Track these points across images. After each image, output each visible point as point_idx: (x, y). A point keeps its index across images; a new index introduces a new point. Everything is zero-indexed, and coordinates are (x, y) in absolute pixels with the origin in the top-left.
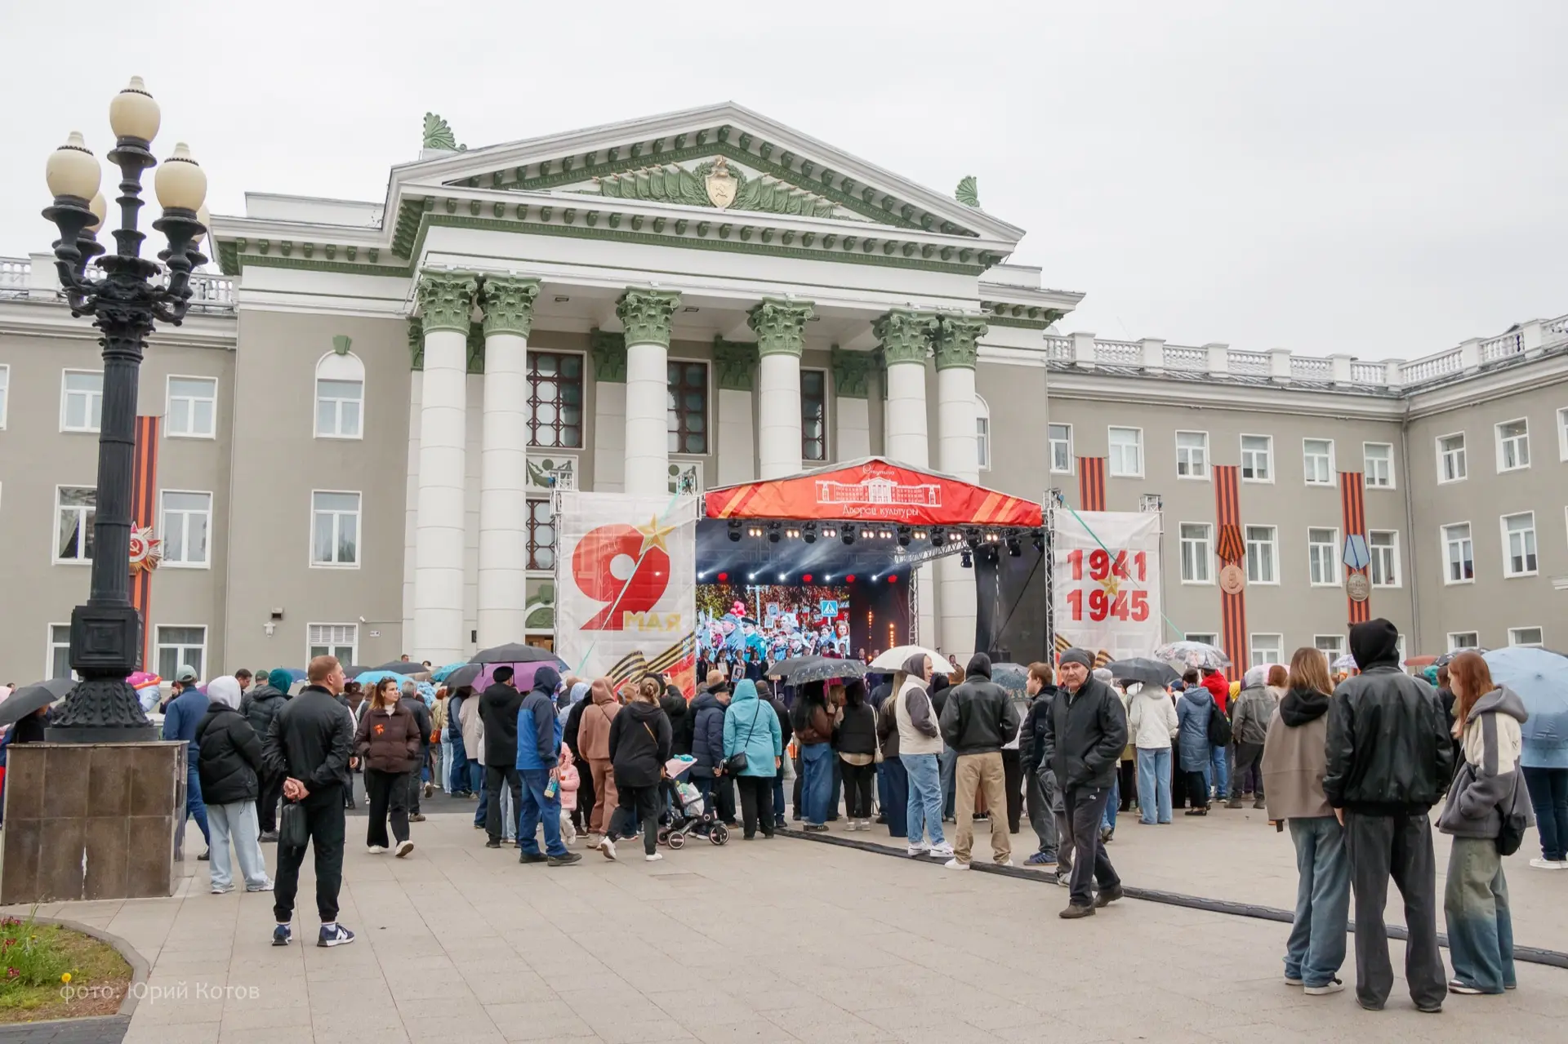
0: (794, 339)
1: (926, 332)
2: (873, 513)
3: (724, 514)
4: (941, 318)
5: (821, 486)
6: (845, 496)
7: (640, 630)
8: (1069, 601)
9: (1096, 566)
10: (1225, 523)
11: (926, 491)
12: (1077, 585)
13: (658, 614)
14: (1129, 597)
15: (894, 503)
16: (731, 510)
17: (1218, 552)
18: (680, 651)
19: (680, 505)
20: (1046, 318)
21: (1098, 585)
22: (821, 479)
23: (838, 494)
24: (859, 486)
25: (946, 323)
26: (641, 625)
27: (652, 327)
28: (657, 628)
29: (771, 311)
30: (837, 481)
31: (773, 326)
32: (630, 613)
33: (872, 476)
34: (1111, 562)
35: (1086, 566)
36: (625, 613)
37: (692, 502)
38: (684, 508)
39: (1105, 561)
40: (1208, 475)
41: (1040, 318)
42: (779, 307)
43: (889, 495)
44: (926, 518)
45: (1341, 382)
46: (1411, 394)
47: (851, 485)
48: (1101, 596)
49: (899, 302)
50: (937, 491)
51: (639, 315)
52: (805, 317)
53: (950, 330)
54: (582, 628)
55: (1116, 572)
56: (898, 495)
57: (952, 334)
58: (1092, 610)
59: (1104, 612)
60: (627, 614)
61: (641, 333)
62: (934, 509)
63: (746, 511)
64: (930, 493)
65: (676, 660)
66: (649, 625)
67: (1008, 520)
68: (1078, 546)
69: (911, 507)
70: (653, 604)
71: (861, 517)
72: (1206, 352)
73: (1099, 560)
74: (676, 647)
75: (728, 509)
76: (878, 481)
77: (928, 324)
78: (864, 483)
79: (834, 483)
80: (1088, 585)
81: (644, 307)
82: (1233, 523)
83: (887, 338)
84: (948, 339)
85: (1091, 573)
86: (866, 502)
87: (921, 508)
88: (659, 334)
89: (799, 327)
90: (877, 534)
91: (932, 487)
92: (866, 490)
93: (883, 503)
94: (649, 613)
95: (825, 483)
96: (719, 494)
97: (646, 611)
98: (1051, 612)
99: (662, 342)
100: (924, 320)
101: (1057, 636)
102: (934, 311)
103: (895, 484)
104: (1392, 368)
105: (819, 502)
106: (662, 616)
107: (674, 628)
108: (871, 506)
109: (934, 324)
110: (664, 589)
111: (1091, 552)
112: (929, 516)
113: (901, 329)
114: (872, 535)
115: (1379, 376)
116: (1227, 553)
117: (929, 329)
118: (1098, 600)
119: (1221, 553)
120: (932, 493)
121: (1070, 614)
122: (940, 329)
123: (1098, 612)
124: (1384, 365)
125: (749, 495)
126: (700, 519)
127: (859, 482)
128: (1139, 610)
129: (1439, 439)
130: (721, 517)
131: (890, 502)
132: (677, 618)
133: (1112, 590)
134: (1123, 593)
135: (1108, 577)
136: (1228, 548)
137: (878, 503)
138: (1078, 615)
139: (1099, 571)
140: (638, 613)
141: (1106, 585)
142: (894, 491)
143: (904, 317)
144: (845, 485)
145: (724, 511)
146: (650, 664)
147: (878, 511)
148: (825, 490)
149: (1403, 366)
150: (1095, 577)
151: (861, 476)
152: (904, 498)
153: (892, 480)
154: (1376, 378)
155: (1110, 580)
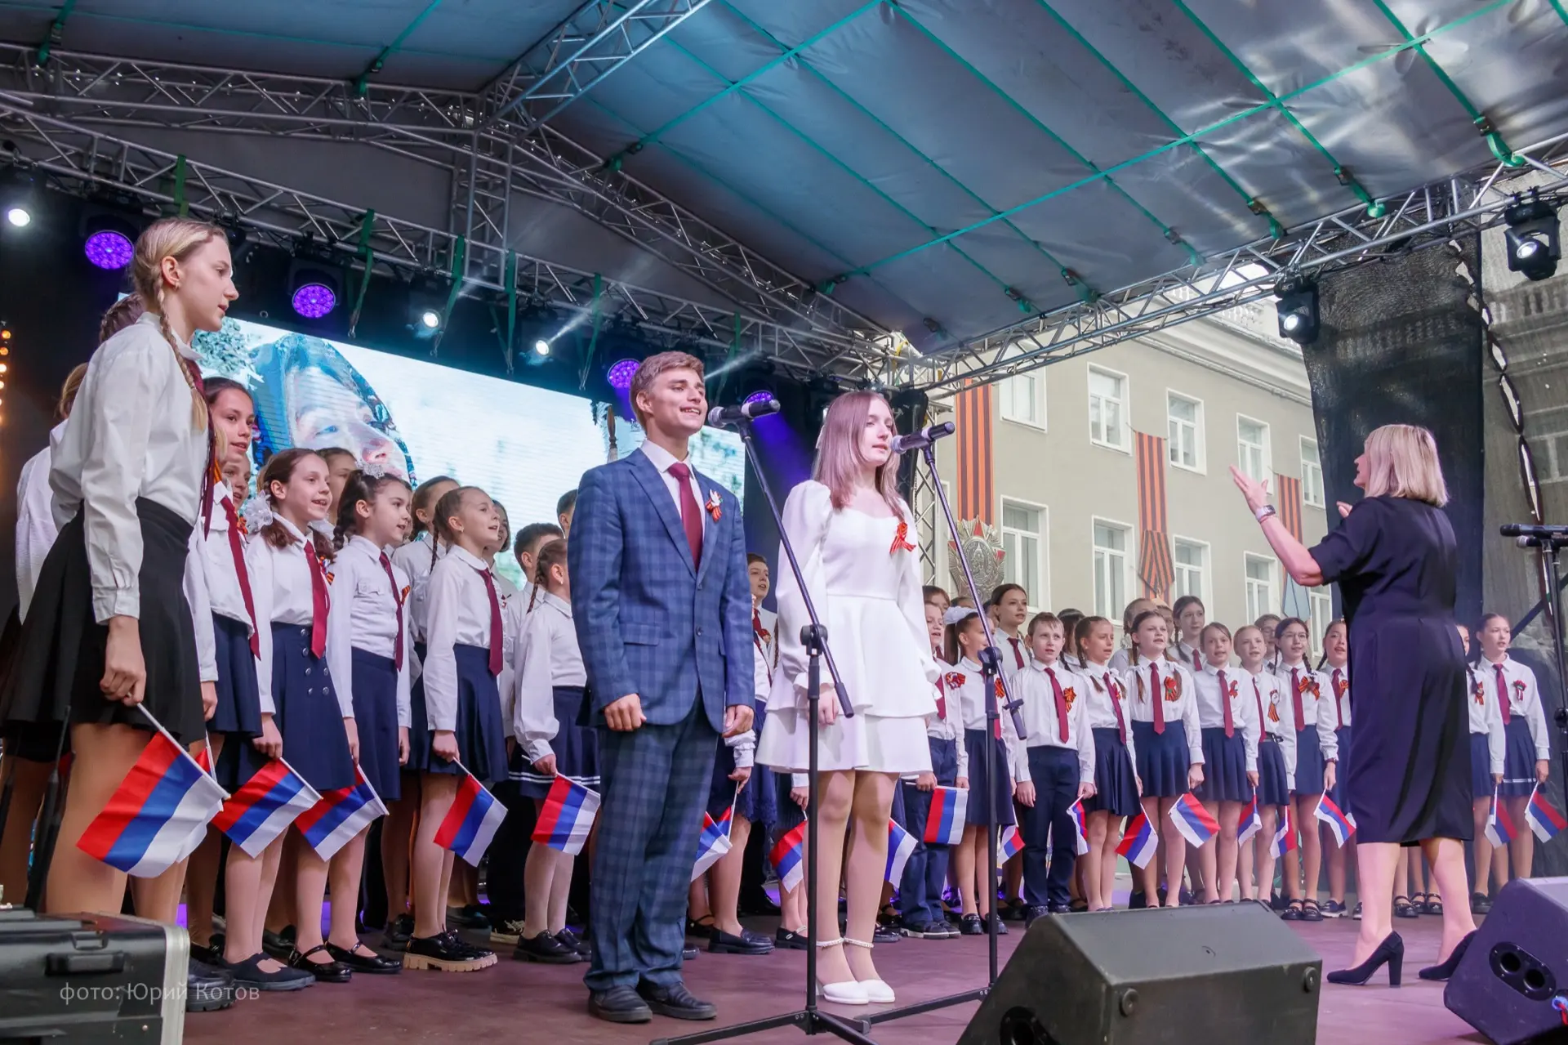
10: (1149, 528)
17: (1141, 576)
40: (1127, 444)
82: (1159, 529)
116: (1153, 580)
119: (1146, 578)
136: (1154, 571)
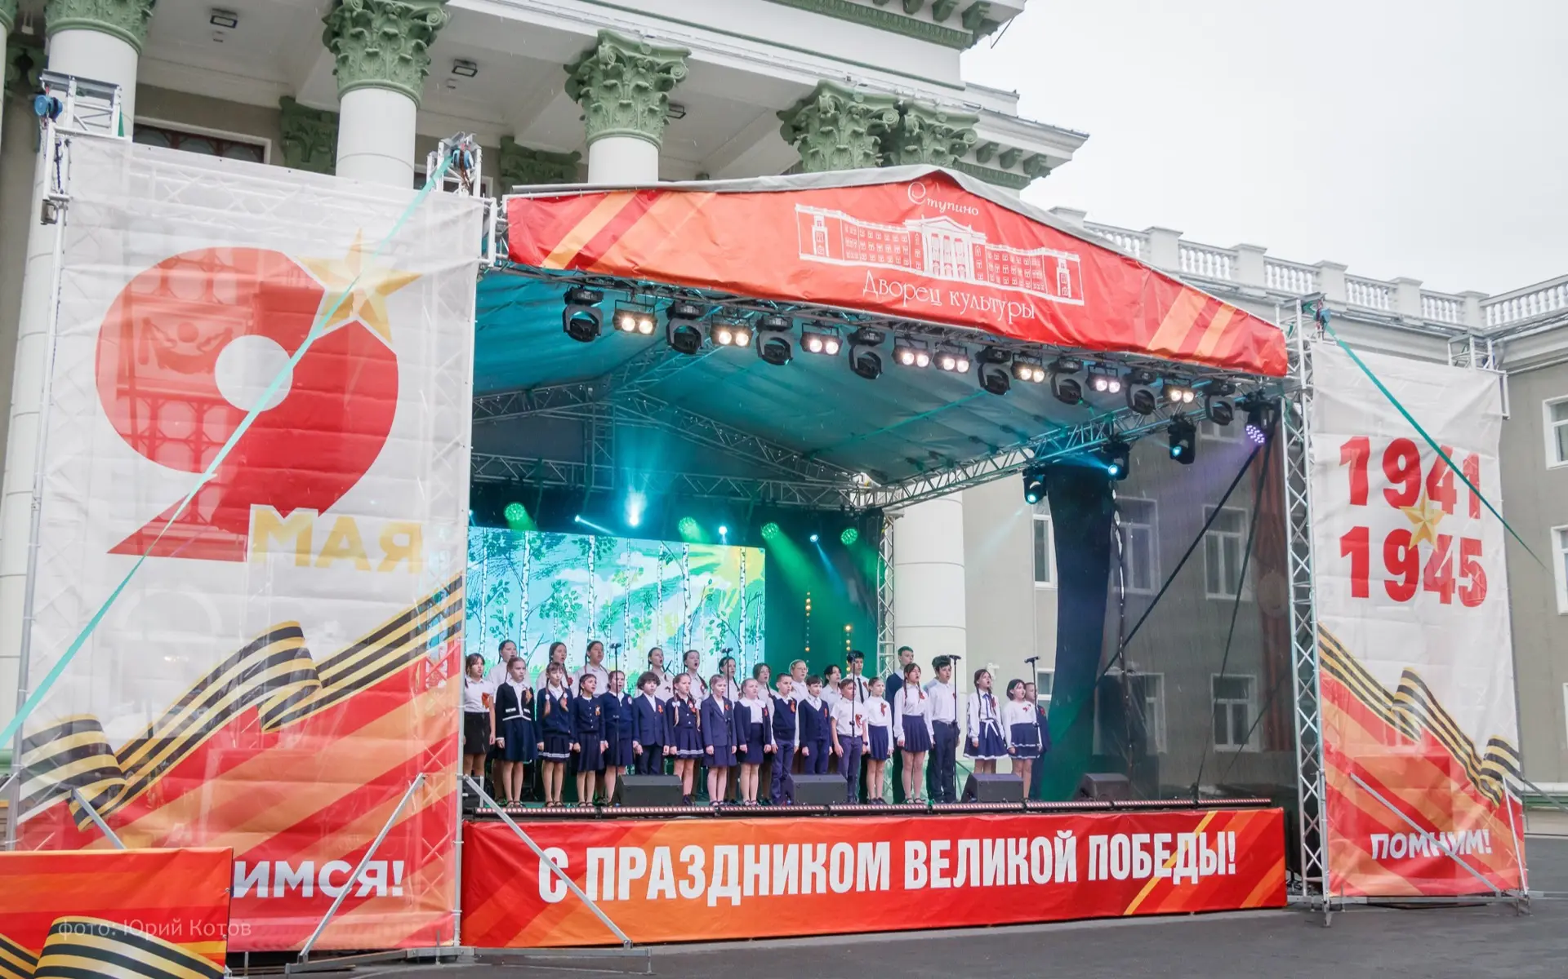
0: (651, 111)
1: (875, 129)
2: (931, 301)
3: (557, 258)
4: (903, 111)
5: (808, 220)
6: (867, 251)
7: (299, 563)
8: (1344, 553)
9: (1395, 477)
11: (1050, 264)
12: (1360, 516)
13: (359, 519)
14: (1454, 551)
15: (981, 283)
16: (577, 248)
18: (417, 632)
19: (432, 218)
20: (1025, 171)
21: (1399, 519)
22: (808, 203)
23: (849, 242)
24: (898, 230)
25: (911, 118)
26: (304, 550)
27: (389, 56)
28: (351, 562)
29: (614, 57)
30: (846, 211)
31: (615, 85)
32: (271, 511)
33: (932, 213)
34: (1425, 468)
35: (1376, 475)
36: (256, 511)
37: (469, 213)
38: (445, 225)
39: (1414, 464)
41: (1017, 170)
42: (627, 53)
43: (969, 262)
44: (1051, 326)
45: (1410, 317)
46: (1506, 338)
47: (881, 227)
48: (1406, 543)
49: (835, 73)
50: (1071, 265)
51: (366, 33)
52: (672, 76)
53: (917, 130)
54: (115, 551)
55: (1433, 493)
56: (990, 266)
57: (918, 140)
58: (1391, 577)
59: (1412, 580)
60: (260, 514)
61: (369, 67)
62: (1070, 311)
63: (615, 257)
64: (1059, 270)
65: (405, 658)
66: (329, 552)
67: (1223, 354)
68: (1360, 429)
69: (1019, 297)
70: (341, 489)
71: (904, 306)
72: (1235, 258)
73: (1402, 463)
74: (406, 618)
75: (570, 245)
76: (944, 225)
77: (880, 117)
78: (911, 225)
79: (839, 215)
80: (1380, 519)
81: (377, 21)
82: (1275, 511)
83: (809, 137)
84: (911, 148)
85: (1387, 492)
86: (918, 272)
87: (1040, 303)
88: (404, 72)
89: (660, 95)
90: (936, 360)
91: (1063, 257)
92: (915, 241)
93: (956, 278)
94: (330, 517)
95: (820, 214)
96: (547, 206)
97: (322, 511)
98: (1303, 576)
99: (408, 87)
100: (875, 108)
101: (1320, 629)
102: (893, 96)
103: (981, 238)
104: (1472, 304)
105: (804, 257)
106: (370, 527)
107: (402, 565)
108: (929, 283)
109: (891, 118)
110: (380, 445)
111: (1386, 444)
112: (1054, 319)
113: (834, 121)
114: (923, 360)
115: (1454, 313)
117: (880, 126)
118: (1401, 555)
120: (1062, 271)
121: (1345, 583)
122: (901, 127)
123: (1400, 580)
124: (1460, 300)
125: (627, 218)
126: (491, 260)
127: (898, 222)
128: (1468, 582)
129: (1548, 403)
130: (548, 264)
131: (971, 280)
132: (414, 534)
133: (1425, 532)
134: (1444, 541)
135: (1418, 504)
137: (942, 277)
138: (1360, 589)
139: (1401, 488)
140: (297, 513)
141: (1416, 520)
142: (979, 254)
143: (842, 100)
144: (865, 224)
145: (557, 250)
146: (320, 668)
147: (945, 297)
148: (821, 229)
149: (1484, 301)
150: (1397, 501)
151: (905, 207)
152: (1001, 275)
153: (975, 228)
154: (1451, 317)
155: (1423, 509)
